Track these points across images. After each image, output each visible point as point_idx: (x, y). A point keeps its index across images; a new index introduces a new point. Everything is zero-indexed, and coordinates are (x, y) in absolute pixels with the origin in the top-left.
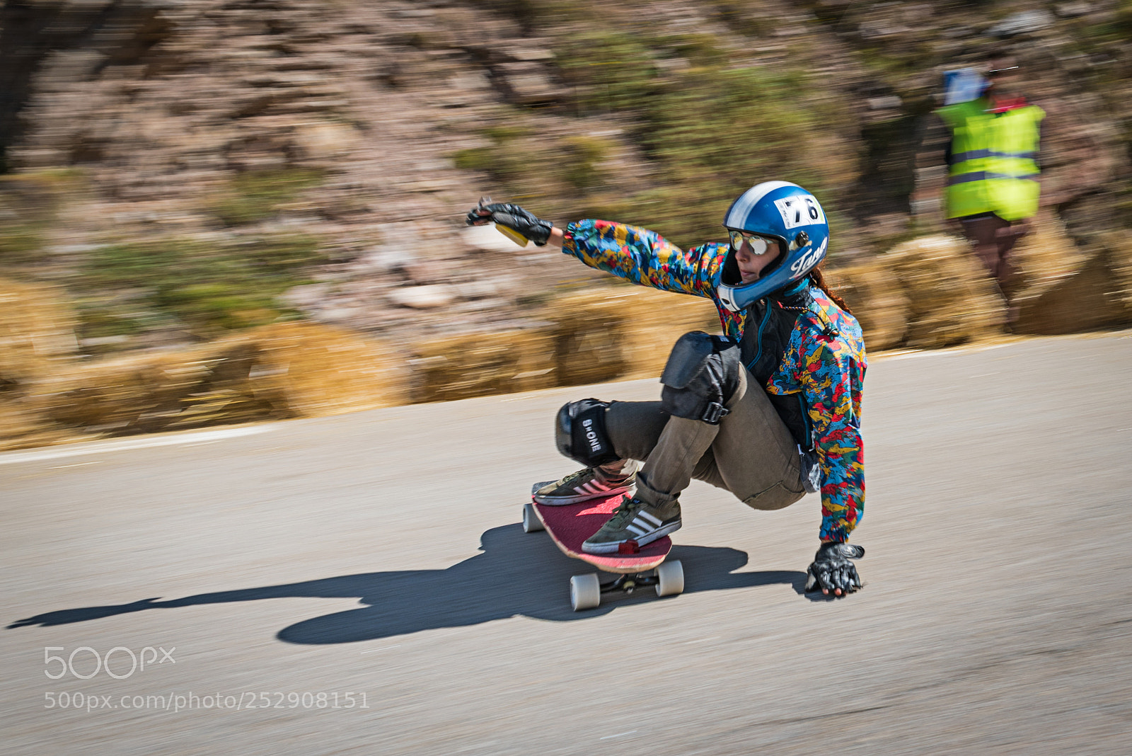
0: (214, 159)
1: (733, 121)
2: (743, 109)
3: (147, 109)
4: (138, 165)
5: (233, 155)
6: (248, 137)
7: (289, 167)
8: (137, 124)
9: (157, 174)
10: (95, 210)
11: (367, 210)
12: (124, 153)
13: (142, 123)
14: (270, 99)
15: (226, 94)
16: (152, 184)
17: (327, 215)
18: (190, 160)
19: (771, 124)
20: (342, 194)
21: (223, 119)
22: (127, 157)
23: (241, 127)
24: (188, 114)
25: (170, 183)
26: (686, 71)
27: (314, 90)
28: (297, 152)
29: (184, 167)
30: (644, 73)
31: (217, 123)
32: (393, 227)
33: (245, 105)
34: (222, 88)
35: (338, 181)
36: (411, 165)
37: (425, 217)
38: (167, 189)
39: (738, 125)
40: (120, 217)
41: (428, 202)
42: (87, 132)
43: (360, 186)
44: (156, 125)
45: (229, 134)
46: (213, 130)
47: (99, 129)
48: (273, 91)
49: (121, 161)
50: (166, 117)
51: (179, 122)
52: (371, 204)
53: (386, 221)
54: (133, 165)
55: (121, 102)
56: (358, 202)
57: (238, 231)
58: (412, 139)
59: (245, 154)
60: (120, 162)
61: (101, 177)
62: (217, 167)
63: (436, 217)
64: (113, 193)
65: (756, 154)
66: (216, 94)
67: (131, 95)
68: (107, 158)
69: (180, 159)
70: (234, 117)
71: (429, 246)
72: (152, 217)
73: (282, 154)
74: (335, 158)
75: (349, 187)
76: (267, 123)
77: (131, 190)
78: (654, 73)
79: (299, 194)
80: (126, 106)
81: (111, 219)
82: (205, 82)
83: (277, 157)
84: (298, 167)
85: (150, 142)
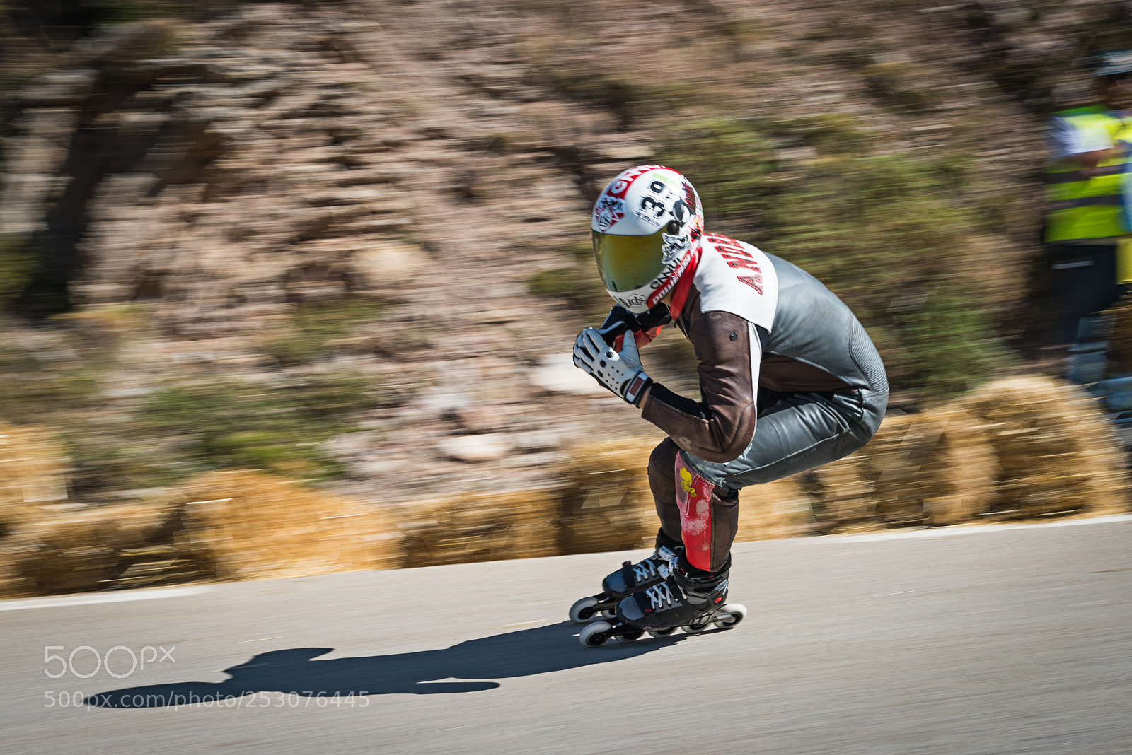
0: (273, 290)
1: (867, 222)
2: (882, 208)
3: (207, 236)
4: (197, 298)
5: (291, 285)
6: (307, 265)
7: (348, 297)
8: (197, 254)
9: (215, 308)
10: (155, 350)
11: (427, 346)
12: (182, 286)
13: (201, 252)
14: (329, 219)
15: (285, 216)
16: (210, 320)
17: (383, 352)
18: (249, 292)
19: (915, 226)
20: (401, 327)
21: (283, 245)
22: (185, 291)
23: (300, 253)
24: (247, 240)
25: (229, 319)
26: (811, 162)
27: (378, 206)
28: (357, 280)
29: (242, 300)
30: (760, 168)
31: (276, 249)
32: (452, 366)
33: (305, 228)
34: (282, 210)
35: (399, 312)
36: (480, 291)
37: (488, 354)
38: (226, 325)
39: (872, 228)
40: (178, 357)
41: (496, 335)
42: (148, 263)
43: (423, 318)
44: (215, 254)
45: (289, 261)
46: (271, 257)
47: (158, 260)
48: (334, 210)
49: (180, 294)
50: (225, 244)
51: (237, 249)
52: (432, 338)
53: (446, 358)
54: (191, 299)
55: (179, 229)
56: (416, 337)
57: (289, 371)
58: (484, 260)
59: (304, 284)
60: (178, 296)
61: (160, 313)
62: (276, 299)
63: (500, 353)
64: (172, 331)
65: (893, 266)
66: (274, 216)
67: (190, 220)
68: (166, 292)
69: (239, 291)
70: (292, 242)
71: (491, 388)
72: (209, 356)
73: (341, 282)
74: (397, 285)
75: (409, 320)
76: (326, 247)
77: (190, 326)
78: (774, 166)
79: (355, 329)
80: (184, 233)
81: (169, 360)
82: (263, 202)
83: (336, 286)
84: (359, 297)
85: (207, 273)
